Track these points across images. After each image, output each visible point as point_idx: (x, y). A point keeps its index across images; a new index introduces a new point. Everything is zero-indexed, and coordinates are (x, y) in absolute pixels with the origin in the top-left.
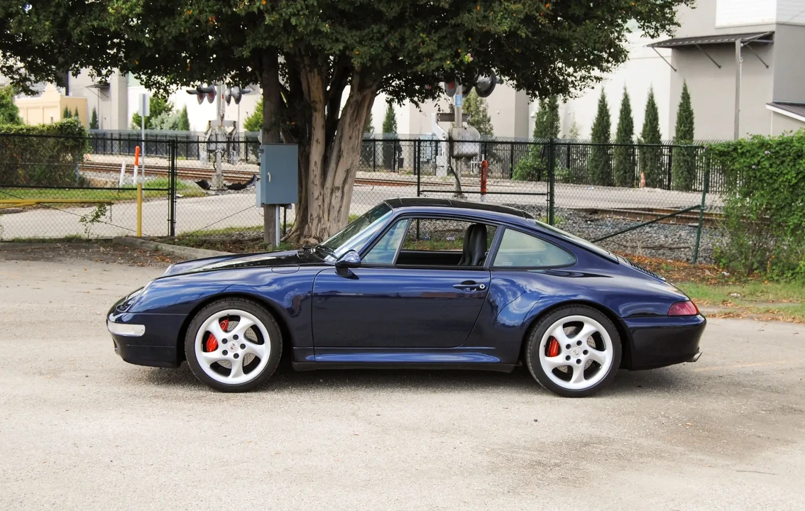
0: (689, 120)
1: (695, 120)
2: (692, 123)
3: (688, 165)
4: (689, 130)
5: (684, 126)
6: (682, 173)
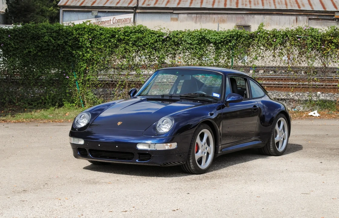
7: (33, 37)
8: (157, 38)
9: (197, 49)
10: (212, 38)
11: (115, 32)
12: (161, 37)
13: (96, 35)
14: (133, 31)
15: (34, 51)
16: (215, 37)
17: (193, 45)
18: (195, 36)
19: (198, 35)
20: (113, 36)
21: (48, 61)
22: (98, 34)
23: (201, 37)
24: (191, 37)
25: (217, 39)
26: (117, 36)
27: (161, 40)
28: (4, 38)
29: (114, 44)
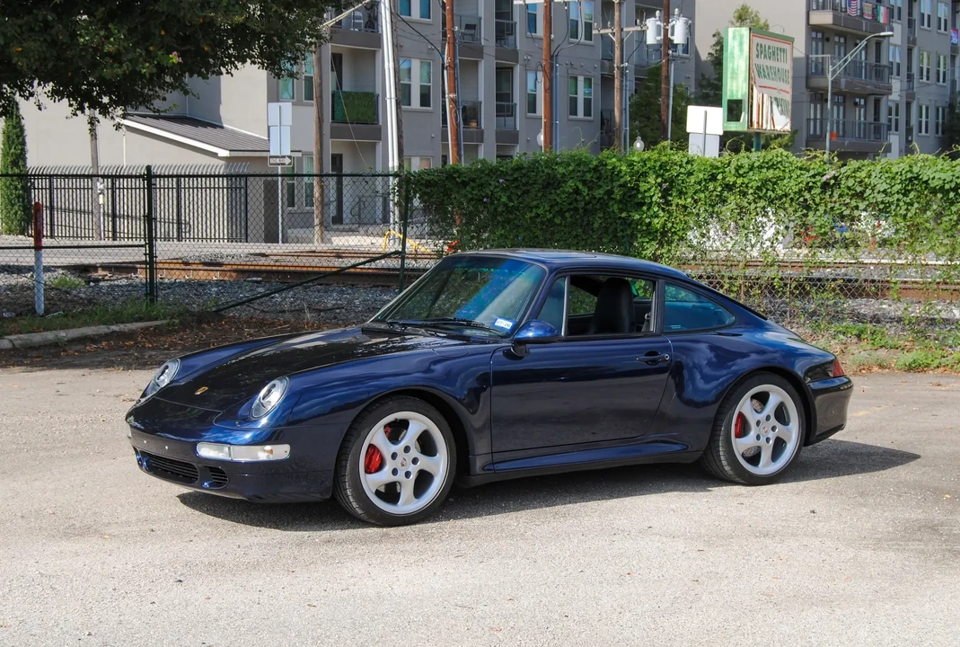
0: (21, 140)
1: (27, 140)
2: (24, 143)
3: (23, 202)
4: (21, 154)
5: (15, 148)
6: (16, 213)
7: (549, 184)
8: (809, 179)
9: (901, 204)
10: (933, 178)
11: (717, 168)
12: (818, 178)
13: (678, 176)
14: (756, 165)
15: (548, 213)
16: (943, 176)
17: (892, 195)
18: (897, 173)
19: (904, 172)
20: (713, 178)
21: (577, 236)
22: (681, 173)
23: (909, 175)
24: (887, 175)
25: (945, 180)
26: (720, 177)
27: (819, 184)
28: (490, 185)
29: (717, 195)
